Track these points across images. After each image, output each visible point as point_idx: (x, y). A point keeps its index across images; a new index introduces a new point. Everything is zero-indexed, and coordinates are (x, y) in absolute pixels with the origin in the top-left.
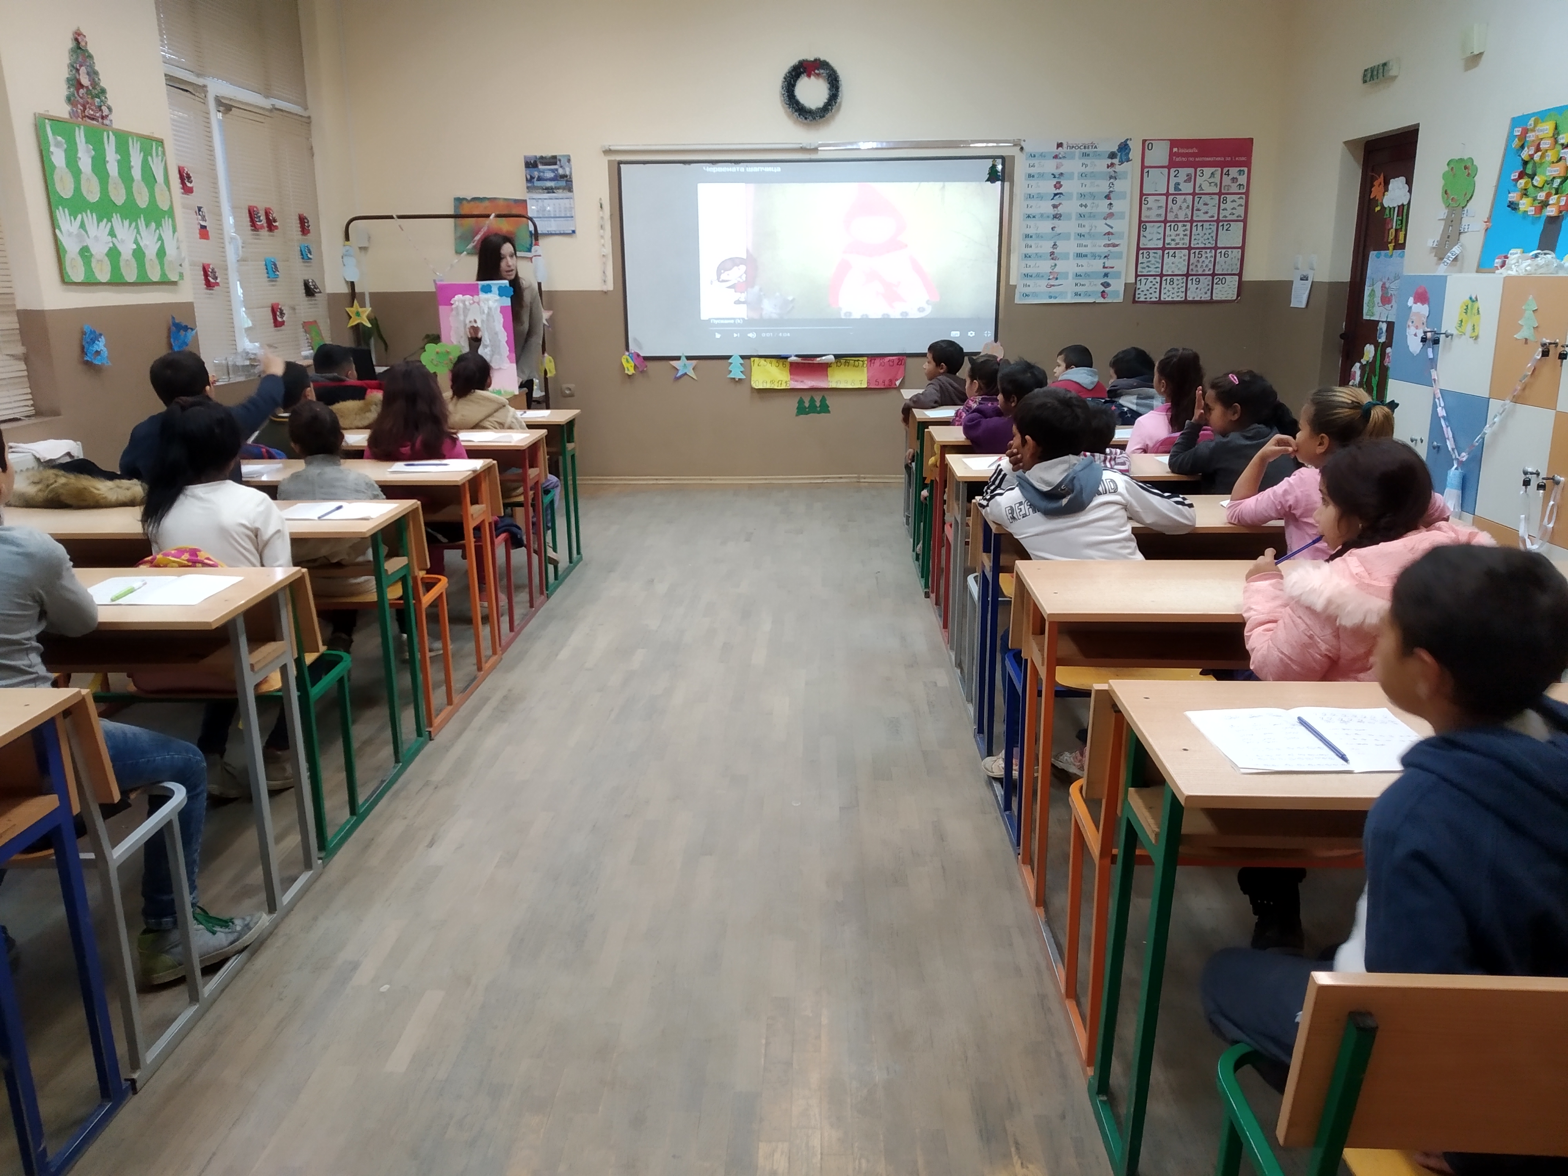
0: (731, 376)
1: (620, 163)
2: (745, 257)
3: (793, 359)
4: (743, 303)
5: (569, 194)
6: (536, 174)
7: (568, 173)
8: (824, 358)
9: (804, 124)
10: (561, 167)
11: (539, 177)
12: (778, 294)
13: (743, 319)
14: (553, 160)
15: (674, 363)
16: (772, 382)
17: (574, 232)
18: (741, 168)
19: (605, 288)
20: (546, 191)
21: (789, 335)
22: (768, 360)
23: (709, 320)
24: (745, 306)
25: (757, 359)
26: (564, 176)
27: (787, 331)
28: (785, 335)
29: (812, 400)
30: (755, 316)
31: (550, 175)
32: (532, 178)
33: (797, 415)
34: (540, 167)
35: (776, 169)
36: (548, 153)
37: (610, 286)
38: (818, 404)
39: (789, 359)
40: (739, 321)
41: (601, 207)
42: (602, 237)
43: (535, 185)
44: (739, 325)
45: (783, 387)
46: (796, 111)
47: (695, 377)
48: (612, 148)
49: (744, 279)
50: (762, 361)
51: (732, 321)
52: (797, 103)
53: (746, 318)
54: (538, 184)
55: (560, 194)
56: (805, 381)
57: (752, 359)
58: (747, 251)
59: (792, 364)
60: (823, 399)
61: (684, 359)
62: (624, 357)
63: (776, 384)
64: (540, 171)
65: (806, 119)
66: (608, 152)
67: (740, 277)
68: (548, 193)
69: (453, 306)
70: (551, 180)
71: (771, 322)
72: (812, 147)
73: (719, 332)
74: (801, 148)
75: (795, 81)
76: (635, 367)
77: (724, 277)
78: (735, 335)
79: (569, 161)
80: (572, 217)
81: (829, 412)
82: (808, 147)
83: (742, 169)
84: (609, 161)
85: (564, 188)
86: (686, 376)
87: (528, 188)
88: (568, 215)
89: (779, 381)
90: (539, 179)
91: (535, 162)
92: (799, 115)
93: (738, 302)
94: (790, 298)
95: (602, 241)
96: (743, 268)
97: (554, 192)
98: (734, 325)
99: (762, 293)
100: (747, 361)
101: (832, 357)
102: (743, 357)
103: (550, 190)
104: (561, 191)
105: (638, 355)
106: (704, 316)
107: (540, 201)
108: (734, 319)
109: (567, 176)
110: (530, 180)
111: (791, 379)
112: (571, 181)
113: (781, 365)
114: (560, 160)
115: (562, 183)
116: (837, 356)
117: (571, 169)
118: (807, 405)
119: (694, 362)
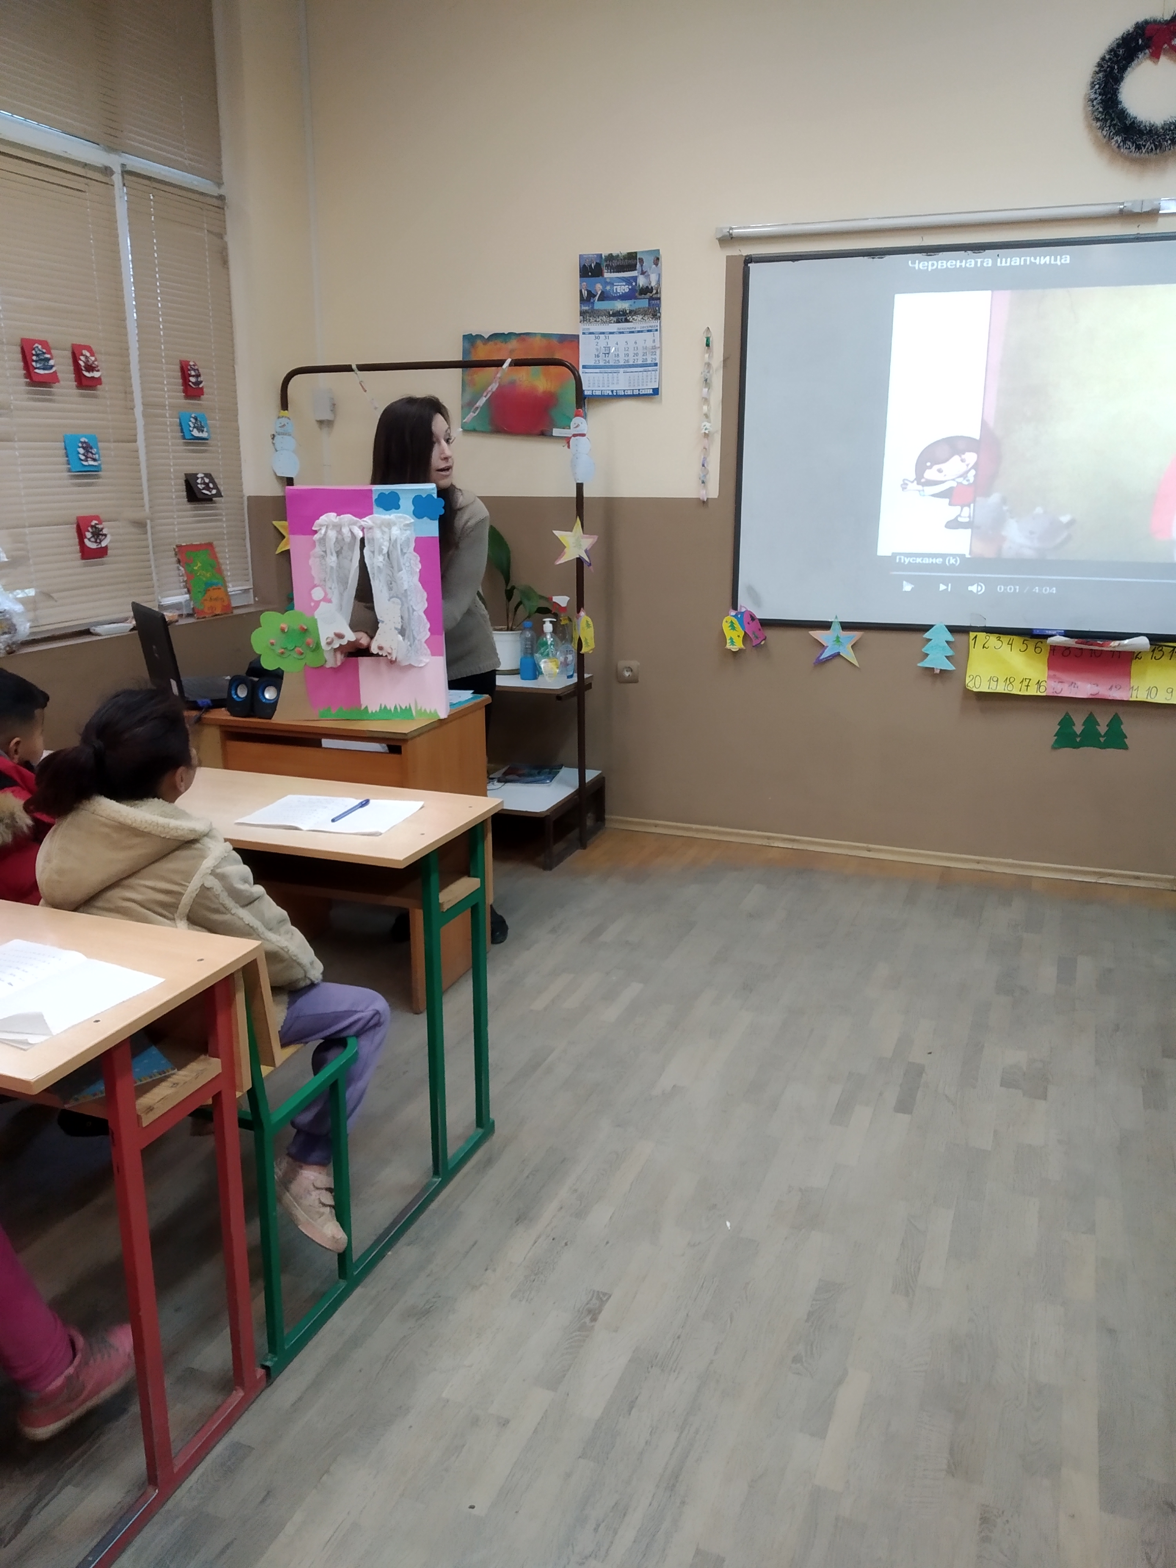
0: (926, 663)
1: (749, 260)
2: (978, 438)
3: (1059, 640)
4: (964, 526)
5: (654, 323)
6: (599, 288)
7: (653, 284)
8: (1126, 642)
9: (1133, 161)
10: (643, 273)
11: (602, 293)
12: (1039, 510)
13: (962, 556)
14: (629, 262)
15: (818, 634)
16: (1009, 681)
17: (656, 391)
18: (986, 260)
19: (703, 495)
20: (615, 319)
21: (1054, 590)
22: (1005, 639)
23: (894, 555)
24: (968, 532)
25: (982, 636)
26: (646, 290)
27: (1051, 583)
28: (1047, 590)
29: (1091, 721)
30: (986, 551)
31: (622, 288)
32: (591, 295)
33: (1054, 748)
34: (607, 275)
35: (1063, 258)
36: (621, 249)
37: (713, 491)
38: (1102, 729)
39: (1051, 640)
40: (952, 561)
41: (708, 345)
42: (706, 400)
43: (596, 307)
44: (952, 569)
45: (1032, 691)
46: (1117, 133)
47: (855, 662)
48: (735, 232)
49: (972, 480)
50: (993, 639)
51: (939, 561)
52: (1123, 114)
53: (968, 556)
54: (599, 305)
55: (638, 323)
56: (1079, 683)
57: (972, 635)
58: (984, 423)
59: (1055, 650)
60: (1115, 722)
61: (836, 628)
62: (728, 619)
63: (1017, 685)
64: (607, 283)
65: (1138, 147)
66: (728, 240)
67: (964, 475)
68: (618, 322)
69: (316, 537)
70: (624, 297)
71: (1019, 564)
72: (1145, 209)
73: (910, 580)
74: (1121, 210)
75: (1123, 69)
76: (746, 637)
77: (930, 474)
78: (942, 587)
79: (657, 261)
80: (656, 365)
81: (1125, 747)
82: (1137, 210)
83: (989, 262)
84: (729, 258)
85: (645, 313)
86: (837, 661)
87: (582, 313)
88: (649, 362)
89: (1026, 682)
90: (604, 297)
91: (598, 265)
92: (1124, 141)
93: (953, 524)
94: (1065, 519)
95: (705, 408)
96: (971, 458)
97: (627, 321)
98: (942, 567)
99: (1005, 508)
100: (961, 637)
101: (1145, 641)
102: (953, 629)
103: (621, 316)
104: (640, 317)
105: (753, 618)
106: (884, 549)
107: (602, 336)
108: (944, 556)
109: (651, 290)
110: (587, 298)
111: (1049, 677)
112: (659, 299)
113: (1031, 648)
114: (641, 261)
115: (643, 303)
116: (1156, 640)
117: (659, 275)
118: (1078, 728)
119: (856, 635)
